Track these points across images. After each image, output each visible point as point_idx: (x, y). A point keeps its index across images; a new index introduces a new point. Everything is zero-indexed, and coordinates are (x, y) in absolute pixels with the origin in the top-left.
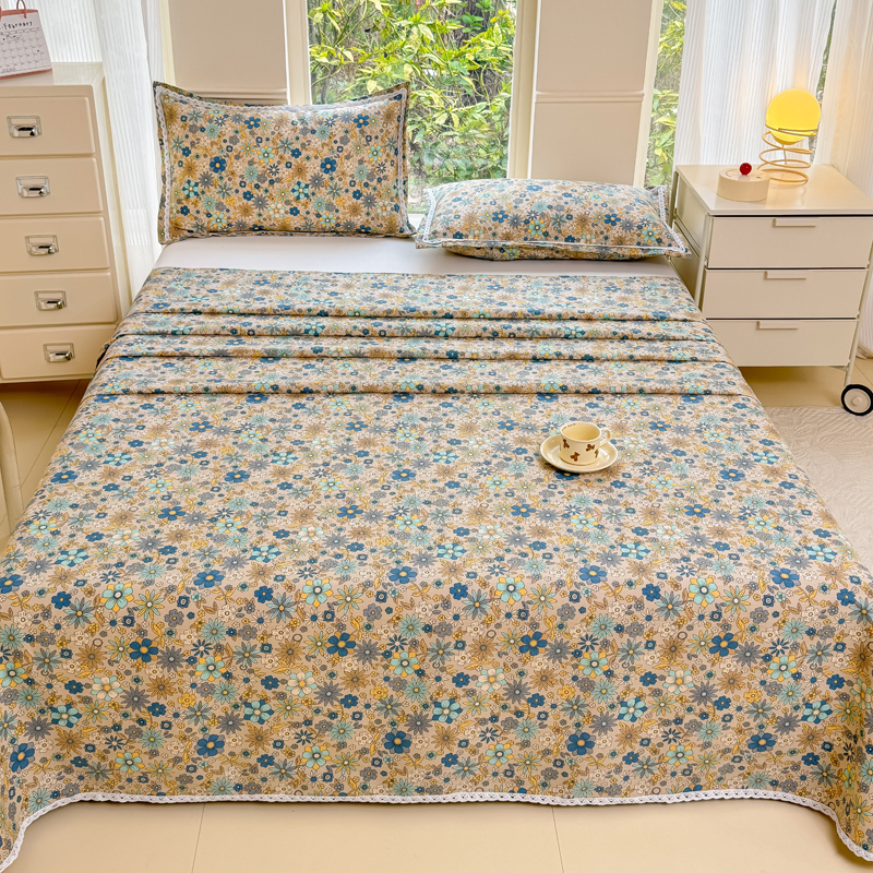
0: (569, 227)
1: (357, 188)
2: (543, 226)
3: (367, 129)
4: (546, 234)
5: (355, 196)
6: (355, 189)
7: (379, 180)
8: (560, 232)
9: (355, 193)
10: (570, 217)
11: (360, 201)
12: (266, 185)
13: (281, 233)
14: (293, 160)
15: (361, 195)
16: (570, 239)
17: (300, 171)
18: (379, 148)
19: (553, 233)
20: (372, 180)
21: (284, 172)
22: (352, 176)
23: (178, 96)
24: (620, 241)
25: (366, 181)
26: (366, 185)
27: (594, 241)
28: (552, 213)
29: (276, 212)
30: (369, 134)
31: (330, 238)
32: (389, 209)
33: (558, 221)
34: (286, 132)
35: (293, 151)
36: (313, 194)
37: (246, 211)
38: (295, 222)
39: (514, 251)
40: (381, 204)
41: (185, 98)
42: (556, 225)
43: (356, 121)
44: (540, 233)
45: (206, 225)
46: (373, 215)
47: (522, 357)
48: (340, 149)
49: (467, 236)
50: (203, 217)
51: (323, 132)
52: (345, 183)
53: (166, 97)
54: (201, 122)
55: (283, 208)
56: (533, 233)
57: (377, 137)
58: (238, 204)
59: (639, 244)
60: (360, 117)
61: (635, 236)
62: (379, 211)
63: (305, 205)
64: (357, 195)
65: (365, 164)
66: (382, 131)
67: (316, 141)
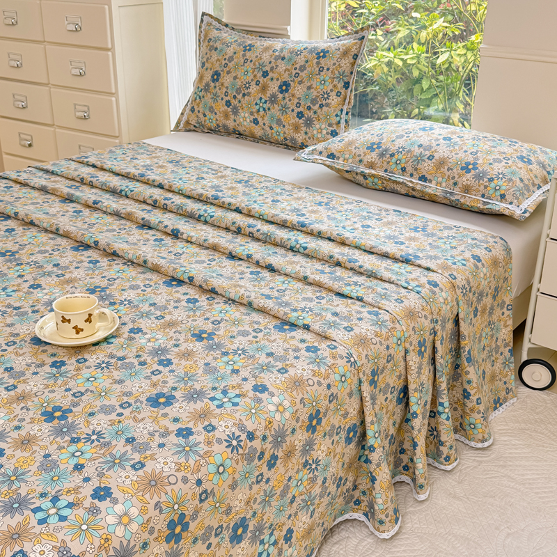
0: (426, 167)
1: (301, 109)
2: (403, 161)
3: (323, 61)
4: (404, 169)
5: (298, 116)
6: (299, 110)
7: (321, 106)
8: (416, 169)
9: (298, 113)
10: (431, 158)
11: (301, 121)
12: (239, 97)
13: (252, 139)
14: (262, 80)
15: (303, 116)
16: (423, 178)
17: (264, 89)
18: (327, 78)
19: (409, 169)
20: (314, 105)
21: (254, 89)
22: (299, 99)
23: (218, 25)
24: (467, 189)
25: (309, 104)
26: (309, 108)
27: (444, 184)
28: (417, 151)
29: (244, 120)
30: (323, 65)
31: (281, 149)
32: (324, 132)
33: (419, 159)
34: (266, 57)
35: (264, 72)
36: (269, 109)
37: (226, 116)
38: (258, 131)
39: (376, 180)
40: (318, 126)
41: (222, 27)
42: (415, 163)
43: (318, 54)
44: (399, 167)
45: (203, 123)
46: (309, 135)
47: (222, 250)
48: (297, 75)
49: (338, 158)
50: (201, 116)
51: (290, 59)
52: (292, 104)
53: (209, 24)
54: (218, 44)
55: (250, 118)
56: (393, 166)
57: (328, 69)
58: (222, 109)
59: (483, 196)
60: (323, 51)
61: (482, 187)
62: (315, 132)
63: (263, 118)
64: (300, 115)
65: (312, 90)
66: (334, 64)
67: (282, 66)
